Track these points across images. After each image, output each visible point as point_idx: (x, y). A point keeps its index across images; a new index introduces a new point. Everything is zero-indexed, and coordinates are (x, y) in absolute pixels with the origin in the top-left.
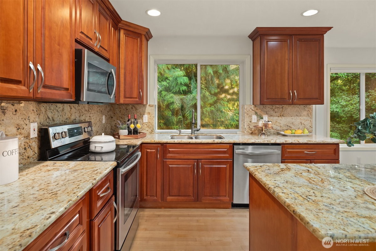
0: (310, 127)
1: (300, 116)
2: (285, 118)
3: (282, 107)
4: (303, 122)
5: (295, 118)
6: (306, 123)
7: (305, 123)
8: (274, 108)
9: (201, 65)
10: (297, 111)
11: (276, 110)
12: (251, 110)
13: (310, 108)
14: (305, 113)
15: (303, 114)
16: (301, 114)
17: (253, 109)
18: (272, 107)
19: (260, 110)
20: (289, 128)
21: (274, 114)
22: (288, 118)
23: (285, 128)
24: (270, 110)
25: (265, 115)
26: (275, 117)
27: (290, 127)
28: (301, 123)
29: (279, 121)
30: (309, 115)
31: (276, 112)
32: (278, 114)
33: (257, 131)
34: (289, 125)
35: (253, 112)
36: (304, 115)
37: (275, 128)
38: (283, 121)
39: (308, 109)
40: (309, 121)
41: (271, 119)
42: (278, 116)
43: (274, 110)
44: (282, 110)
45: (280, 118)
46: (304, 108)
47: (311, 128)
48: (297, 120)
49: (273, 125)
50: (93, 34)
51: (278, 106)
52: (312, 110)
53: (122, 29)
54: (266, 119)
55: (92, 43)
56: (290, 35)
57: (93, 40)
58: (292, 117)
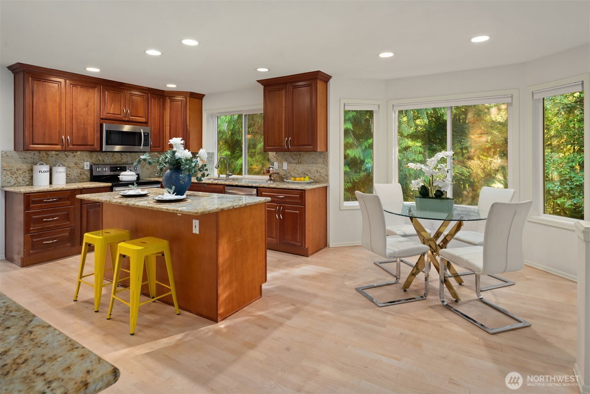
0: (326, 175)
1: (316, 163)
2: (302, 165)
3: (300, 154)
4: (319, 170)
5: (312, 165)
6: (321, 171)
8: (292, 154)
9: (245, 115)
10: (313, 158)
11: (294, 157)
12: (273, 157)
14: (320, 160)
16: (317, 161)
17: (275, 156)
18: (290, 154)
19: (280, 157)
21: (293, 161)
22: (305, 166)
23: (302, 175)
24: (289, 157)
25: (285, 162)
26: (294, 164)
28: (317, 171)
29: (296, 168)
30: (325, 162)
31: (294, 159)
32: (296, 161)
33: (278, 177)
34: (305, 172)
35: (275, 159)
36: (320, 162)
37: (293, 176)
38: (301, 168)
39: (324, 156)
40: (325, 170)
41: (290, 166)
42: (296, 163)
43: (292, 157)
45: (298, 165)
46: (320, 155)
48: (313, 168)
49: (292, 173)
50: (122, 110)
51: (296, 153)
52: (327, 158)
53: (167, 96)
54: (285, 166)
55: (121, 117)
56: (286, 83)
57: (122, 114)
58: (309, 165)
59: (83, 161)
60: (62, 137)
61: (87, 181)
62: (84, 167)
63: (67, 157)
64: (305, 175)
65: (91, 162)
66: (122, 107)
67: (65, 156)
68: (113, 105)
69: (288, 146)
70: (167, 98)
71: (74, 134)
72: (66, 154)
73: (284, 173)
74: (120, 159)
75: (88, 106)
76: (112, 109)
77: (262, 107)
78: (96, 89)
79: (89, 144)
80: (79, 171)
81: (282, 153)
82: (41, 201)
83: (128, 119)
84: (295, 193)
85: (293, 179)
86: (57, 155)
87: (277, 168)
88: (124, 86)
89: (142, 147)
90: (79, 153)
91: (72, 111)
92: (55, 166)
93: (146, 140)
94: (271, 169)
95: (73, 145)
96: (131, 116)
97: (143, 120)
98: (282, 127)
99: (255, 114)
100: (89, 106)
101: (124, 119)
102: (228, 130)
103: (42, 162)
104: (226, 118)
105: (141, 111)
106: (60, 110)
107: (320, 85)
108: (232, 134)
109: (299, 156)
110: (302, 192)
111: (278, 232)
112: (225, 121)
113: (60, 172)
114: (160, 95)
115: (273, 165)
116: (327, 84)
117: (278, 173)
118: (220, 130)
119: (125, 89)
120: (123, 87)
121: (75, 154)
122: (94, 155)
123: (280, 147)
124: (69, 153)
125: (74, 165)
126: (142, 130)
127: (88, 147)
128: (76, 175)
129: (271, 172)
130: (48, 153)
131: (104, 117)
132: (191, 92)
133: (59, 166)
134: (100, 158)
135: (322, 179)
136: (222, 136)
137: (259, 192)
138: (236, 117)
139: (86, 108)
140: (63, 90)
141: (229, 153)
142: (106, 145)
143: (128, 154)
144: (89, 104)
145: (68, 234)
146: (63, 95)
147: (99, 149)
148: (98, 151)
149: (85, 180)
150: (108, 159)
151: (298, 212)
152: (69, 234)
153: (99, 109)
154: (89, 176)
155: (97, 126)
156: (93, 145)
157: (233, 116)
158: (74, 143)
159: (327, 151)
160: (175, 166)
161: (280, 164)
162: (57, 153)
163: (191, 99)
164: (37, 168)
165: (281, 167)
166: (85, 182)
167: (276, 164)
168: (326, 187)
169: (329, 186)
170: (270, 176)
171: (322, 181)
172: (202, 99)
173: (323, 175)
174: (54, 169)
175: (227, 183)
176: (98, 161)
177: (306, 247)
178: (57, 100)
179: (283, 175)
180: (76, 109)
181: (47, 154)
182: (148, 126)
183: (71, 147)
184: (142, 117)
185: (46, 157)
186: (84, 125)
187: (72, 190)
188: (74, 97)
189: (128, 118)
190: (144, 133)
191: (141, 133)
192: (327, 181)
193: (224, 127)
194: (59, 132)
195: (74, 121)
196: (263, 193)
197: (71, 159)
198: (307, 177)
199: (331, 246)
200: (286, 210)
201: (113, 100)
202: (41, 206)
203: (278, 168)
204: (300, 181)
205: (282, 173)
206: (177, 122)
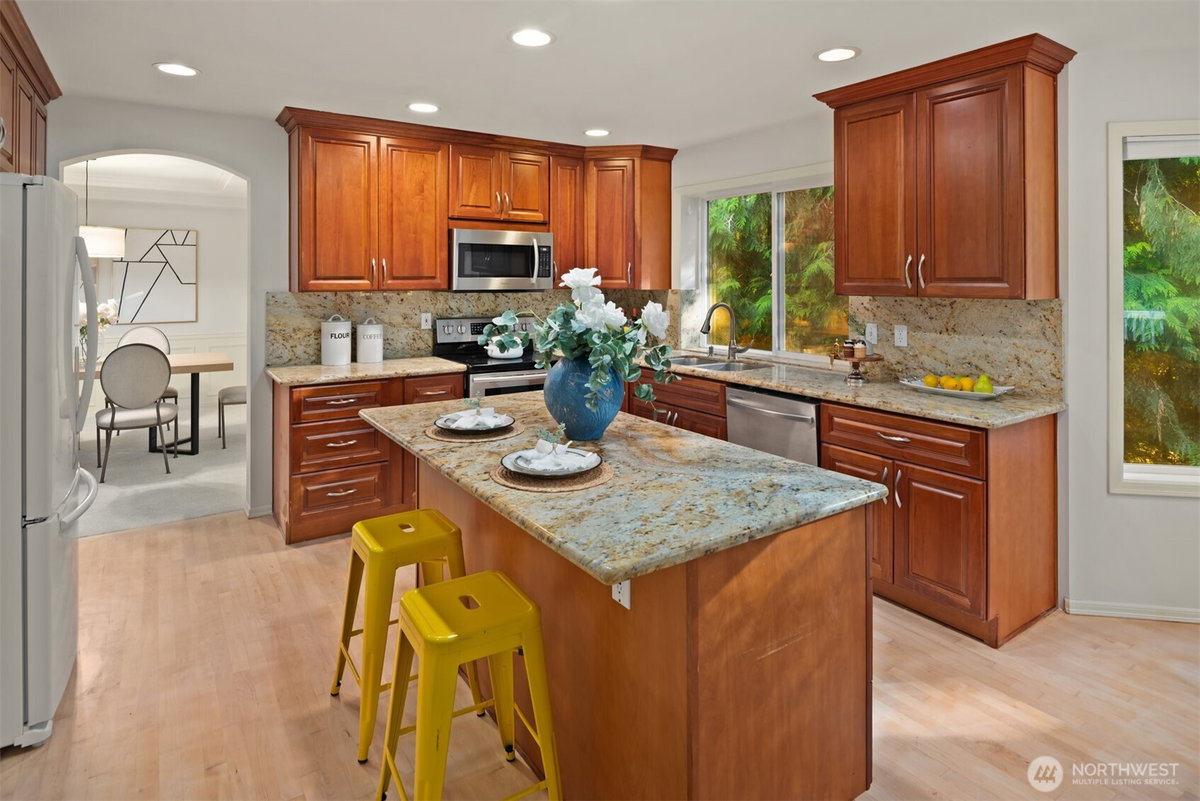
0: (1054, 375)
1: (1015, 334)
2: (961, 337)
3: (952, 304)
4: (1024, 356)
5: (996, 340)
6: (1034, 361)
7: (1030, 361)
8: (926, 304)
9: (780, 194)
10: (1001, 317)
11: (933, 311)
12: (862, 310)
13: (1052, 310)
14: (1032, 326)
15: (1024, 329)
16: (1018, 328)
17: (868, 306)
18: (919, 302)
19: (886, 311)
20: (974, 371)
21: (926, 323)
22: (970, 339)
23: (962, 370)
24: (915, 310)
25: (900, 324)
26: (930, 331)
27: (977, 367)
28: (1017, 358)
29: (940, 345)
30: (1049, 332)
31: (931, 318)
32: (939, 324)
33: (878, 369)
34: (975, 361)
35: (870, 314)
36: (1028, 332)
37: (930, 368)
38: (956, 346)
39: (1045, 313)
40: (1048, 357)
41: (919, 336)
42: (939, 330)
43: (925, 312)
44: (952, 313)
45: (945, 336)
46: (1029, 307)
47: (1054, 379)
48: (1003, 349)
49: (923, 358)
50: (493, 197)
51: (938, 300)
52: (1060, 318)
53: (590, 160)
54: (901, 336)
55: (493, 212)
56: (909, 92)
57: (493, 208)
58: (985, 338)
59: (417, 312)
60: (370, 260)
61: (427, 356)
62: (420, 325)
63: (388, 302)
64: (974, 372)
65: (434, 312)
66: (493, 190)
67: (383, 301)
68: (474, 187)
69: (915, 279)
70: (592, 163)
71: (395, 256)
72: (385, 297)
73: (899, 357)
74: (493, 306)
75: (422, 191)
76: (472, 196)
77: (830, 168)
78: (440, 153)
79: (426, 275)
80: (411, 331)
81: (890, 300)
82: (323, 405)
83: (506, 217)
84: (950, 435)
85: (931, 379)
86: (368, 298)
87: (874, 342)
88: (497, 142)
89: (534, 280)
90: (410, 294)
91: (392, 204)
92: (362, 323)
93: (545, 263)
94: (859, 346)
95: (394, 278)
96: (514, 209)
97: (538, 216)
98: (894, 223)
99: (799, 192)
100: (426, 192)
101: (497, 217)
102: (733, 230)
103: (338, 313)
104: (729, 203)
105: (535, 197)
106: (368, 204)
107: (1033, 80)
108: (743, 239)
109: (948, 310)
110: (978, 437)
111: (888, 545)
112: (726, 210)
113: (371, 337)
114: (576, 157)
115: (864, 334)
116: (1055, 80)
117: (880, 359)
118: (715, 231)
119: (499, 149)
120: (496, 146)
121: (403, 295)
122: (441, 296)
123: (889, 284)
124: (391, 295)
125: (400, 320)
126: (535, 241)
127: (423, 281)
128: (404, 341)
129: (858, 355)
130: (352, 294)
131: (456, 215)
132: (644, 146)
133: (370, 322)
134: (453, 305)
135: (1036, 385)
136: (721, 245)
137: (824, 417)
138: (751, 200)
139: (419, 197)
140: (374, 160)
141: (737, 284)
142: (459, 276)
143: (509, 294)
144: (425, 187)
145: (376, 476)
146: (374, 170)
147: (445, 286)
148: (443, 290)
149: (423, 353)
150: (469, 306)
151: (961, 497)
152: (379, 478)
153: (445, 197)
154: (430, 343)
155: (441, 236)
156: (434, 278)
157: (745, 197)
158: (395, 275)
159: (1057, 296)
160: (576, 352)
161: (883, 331)
162: (368, 294)
163: (645, 161)
164: (329, 327)
165: (886, 338)
166: (422, 356)
167: (871, 329)
168: (1055, 416)
169: (1065, 411)
170: (856, 366)
171: (1037, 393)
172: (670, 162)
173: (1044, 374)
174: (360, 329)
175: (732, 376)
176: (449, 311)
177: (991, 616)
178: (363, 181)
179: (893, 361)
180: (399, 199)
181: (349, 297)
182: (549, 231)
183: (389, 282)
184: (536, 211)
185: (347, 304)
186: (415, 233)
187: (386, 379)
188: (394, 173)
189: (506, 214)
190: (539, 247)
191: (533, 247)
192: (1059, 394)
193: (726, 224)
194: (366, 251)
195: (395, 226)
196: (836, 419)
197: (395, 309)
198: (983, 378)
199: (1072, 610)
200: (915, 484)
201: (474, 176)
202: (323, 415)
203: (879, 340)
204: (957, 391)
205: (891, 357)
206: (612, 220)
